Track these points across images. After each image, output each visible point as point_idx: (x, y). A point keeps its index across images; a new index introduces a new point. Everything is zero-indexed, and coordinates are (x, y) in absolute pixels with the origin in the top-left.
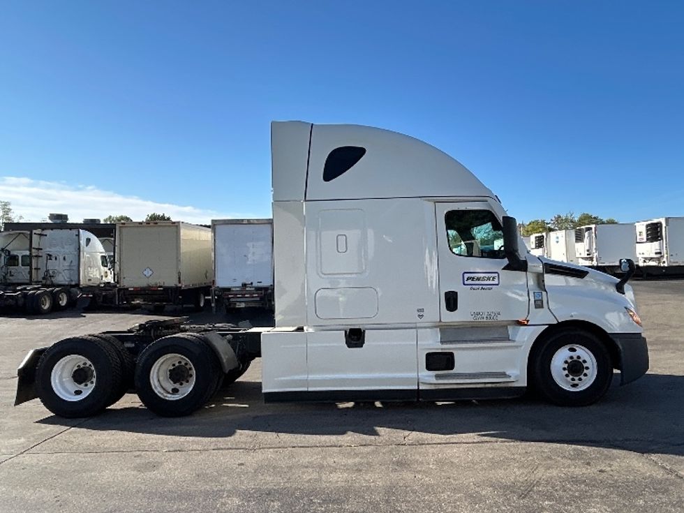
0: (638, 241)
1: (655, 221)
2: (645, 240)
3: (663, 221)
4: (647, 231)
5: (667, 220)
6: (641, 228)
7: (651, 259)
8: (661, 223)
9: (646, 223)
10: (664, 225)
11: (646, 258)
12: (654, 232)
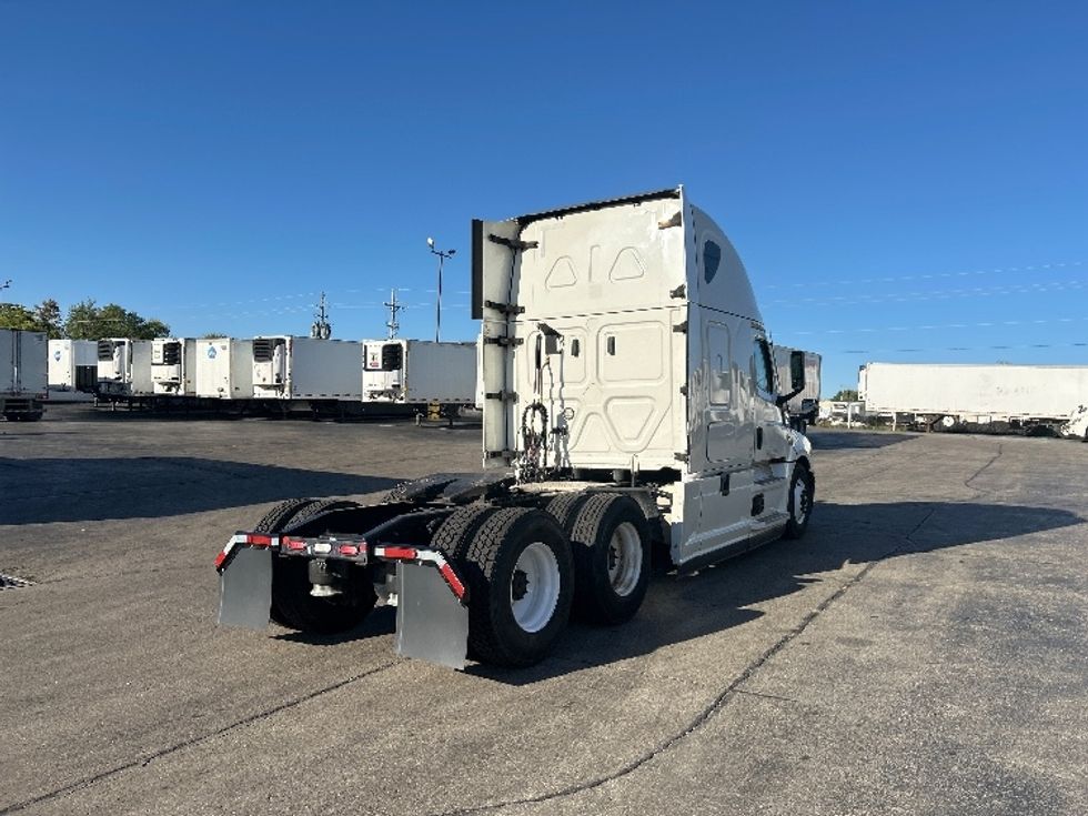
0: (369, 367)
1: (395, 342)
2: (380, 367)
3: (404, 345)
4: (384, 355)
5: (409, 343)
6: (375, 349)
7: (381, 393)
8: (399, 345)
9: (383, 343)
10: (405, 350)
11: (375, 392)
12: (392, 357)
